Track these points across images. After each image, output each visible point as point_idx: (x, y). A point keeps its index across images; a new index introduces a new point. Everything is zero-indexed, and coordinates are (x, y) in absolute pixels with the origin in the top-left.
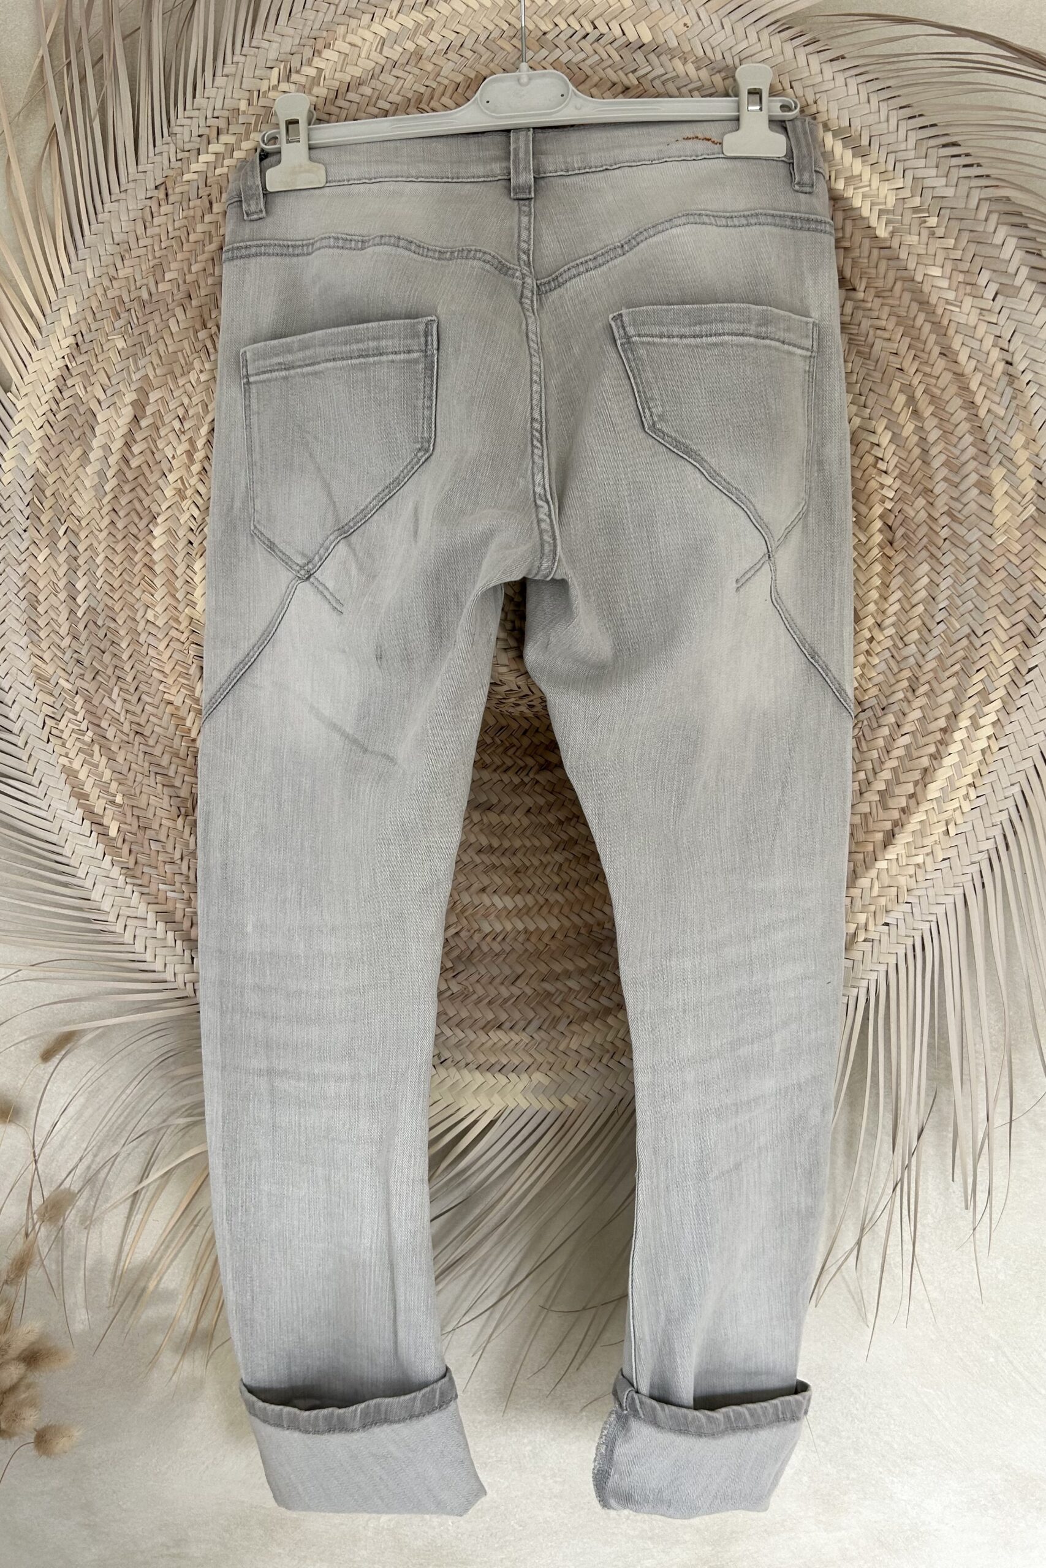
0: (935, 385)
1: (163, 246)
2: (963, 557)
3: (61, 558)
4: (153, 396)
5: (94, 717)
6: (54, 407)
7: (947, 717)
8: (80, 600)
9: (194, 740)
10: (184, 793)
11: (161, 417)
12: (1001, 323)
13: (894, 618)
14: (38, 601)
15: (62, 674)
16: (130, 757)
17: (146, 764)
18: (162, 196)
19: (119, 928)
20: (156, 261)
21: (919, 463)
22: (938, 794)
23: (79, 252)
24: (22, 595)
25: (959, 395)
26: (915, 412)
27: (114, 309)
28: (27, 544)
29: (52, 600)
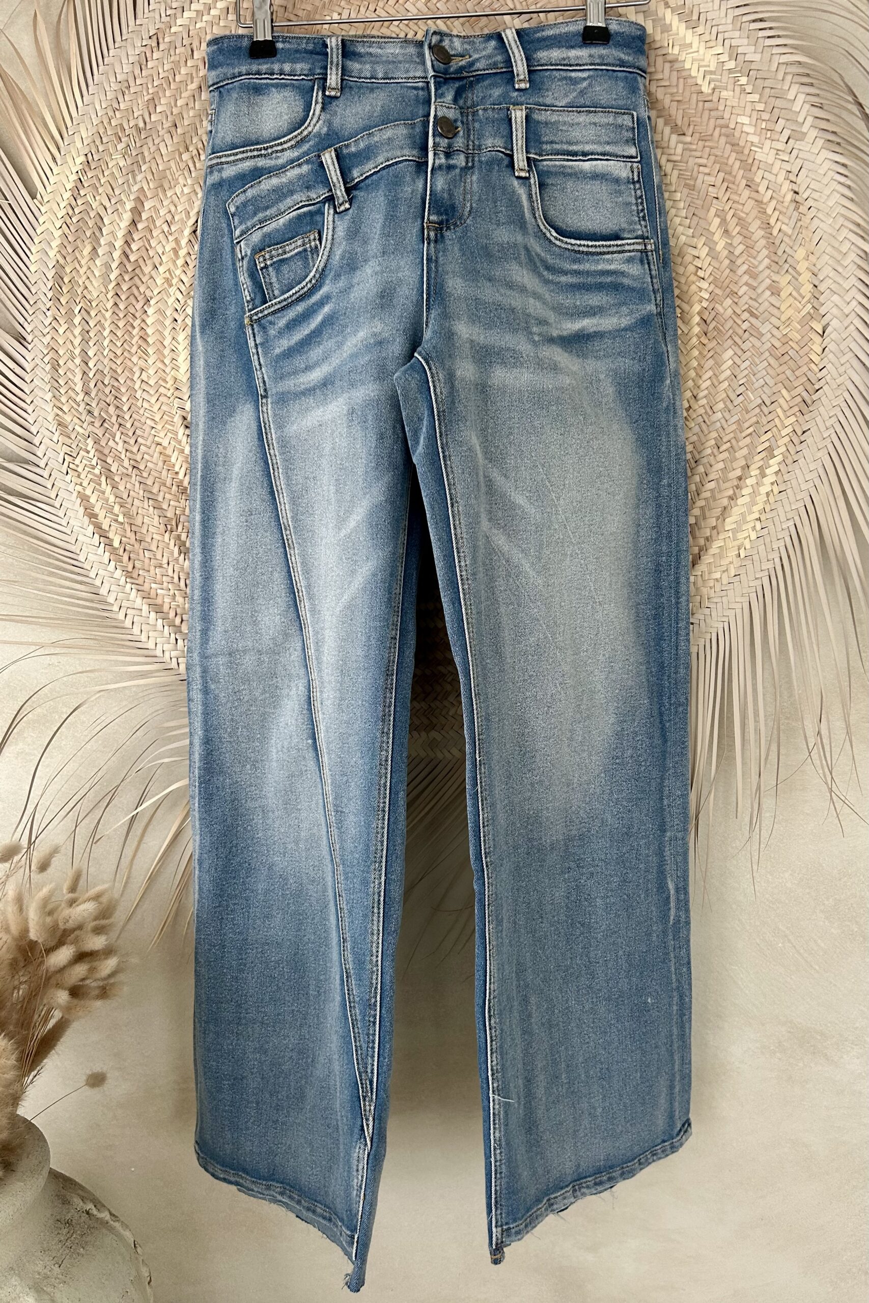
0: (742, 211)
1: (155, 84)
2: (758, 344)
3: (77, 331)
4: (147, 205)
5: (102, 455)
6: (71, 212)
7: (743, 468)
8: (91, 364)
9: (177, 473)
10: (170, 514)
11: (154, 221)
12: (792, 161)
13: (706, 392)
14: (58, 365)
15: (77, 421)
16: (129, 486)
17: (141, 492)
18: (154, 44)
20: (150, 97)
21: (728, 271)
22: (734, 526)
23: (90, 89)
24: (46, 360)
25: (760, 219)
26: (726, 231)
27: (116, 134)
28: (50, 319)
29: (70, 364)
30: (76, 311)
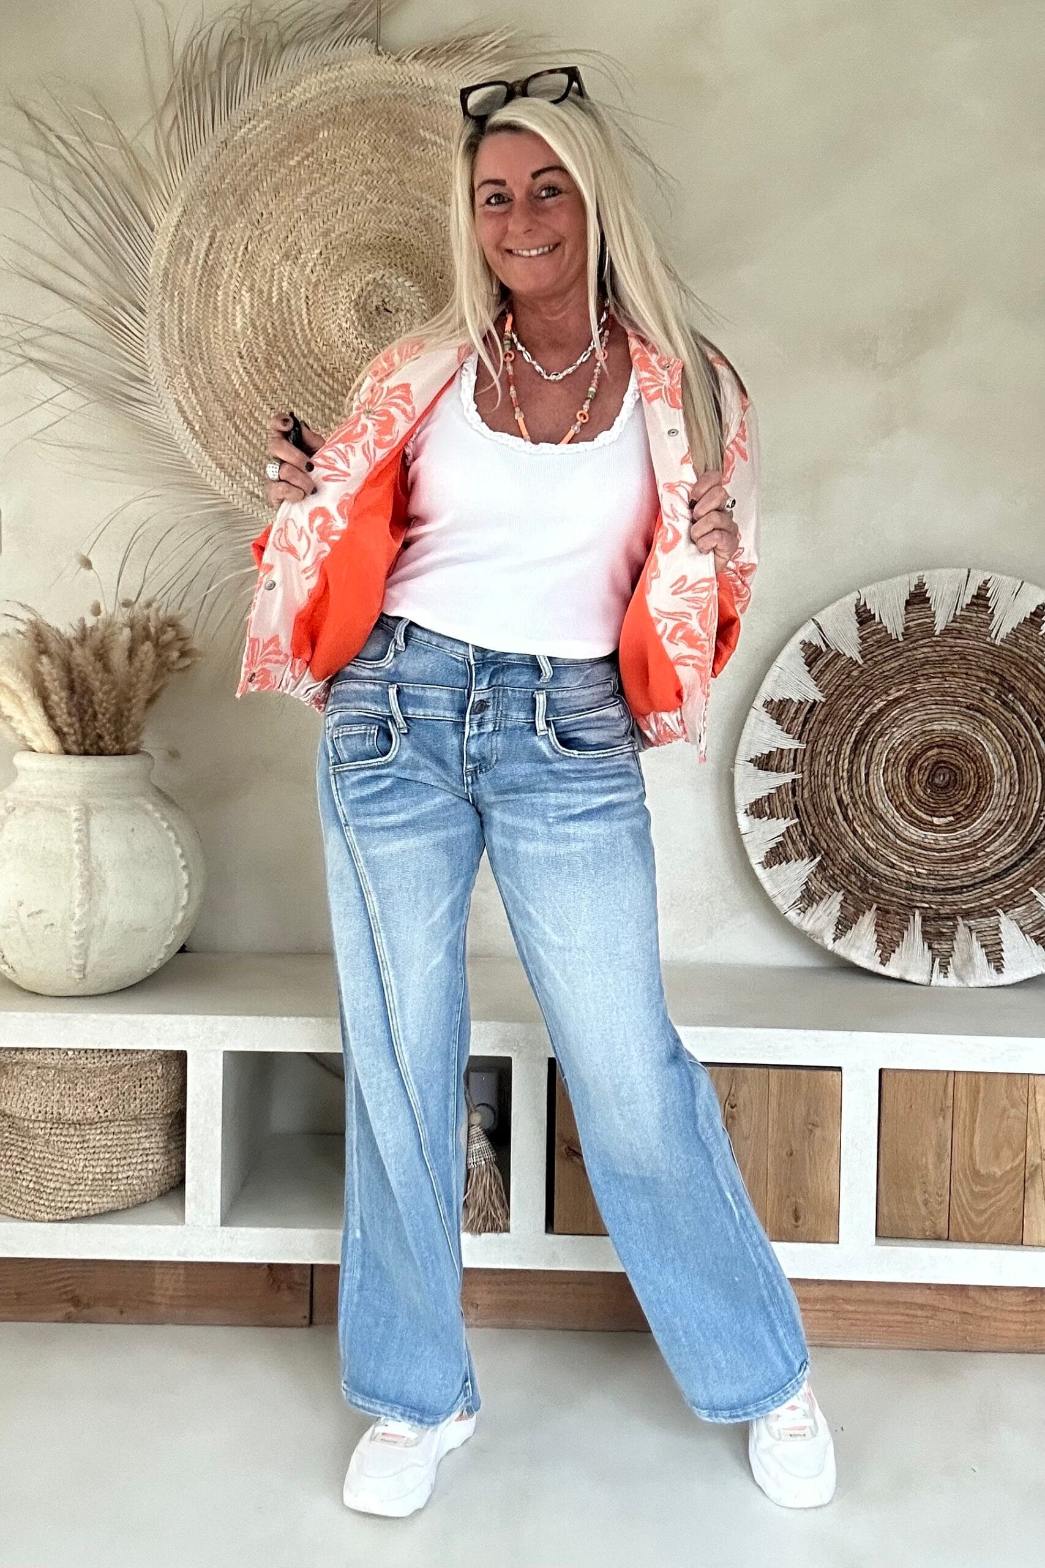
3: (176, 306)
4: (219, 234)
5: (188, 374)
6: (174, 239)
8: (184, 324)
9: (235, 385)
10: (230, 409)
11: (222, 243)
14: (164, 325)
15: (175, 357)
16: (206, 394)
17: (213, 397)
18: (224, 146)
19: (199, 471)
20: (221, 174)
23: (187, 170)
24: (159, 321)
27: (202, 195)
28: (160, 300)
29: (172, 324)
30: (176, 294)
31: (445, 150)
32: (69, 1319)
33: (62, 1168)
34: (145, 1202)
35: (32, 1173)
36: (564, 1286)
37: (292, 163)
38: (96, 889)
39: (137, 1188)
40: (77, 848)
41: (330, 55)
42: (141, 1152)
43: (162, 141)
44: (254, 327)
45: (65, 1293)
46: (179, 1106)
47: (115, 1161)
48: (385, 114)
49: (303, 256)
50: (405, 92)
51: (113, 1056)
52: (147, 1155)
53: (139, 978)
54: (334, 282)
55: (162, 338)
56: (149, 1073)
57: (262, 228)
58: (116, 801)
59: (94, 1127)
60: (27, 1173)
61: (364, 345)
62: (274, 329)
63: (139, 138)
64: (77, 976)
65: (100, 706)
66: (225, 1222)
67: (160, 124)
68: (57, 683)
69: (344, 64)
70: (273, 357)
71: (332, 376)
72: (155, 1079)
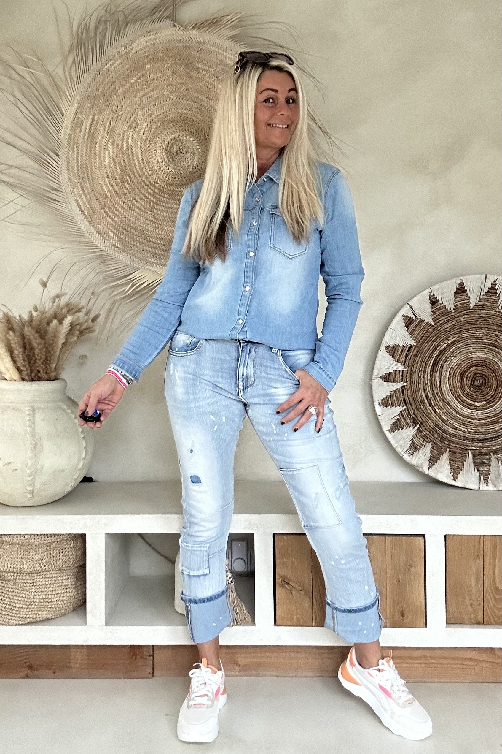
1: (99, 84)
3: (75, 153)
4: (96, 117)
5: (82, 188)
6: (74, 120)
8: (79, 162)
9: (105, 192)
10: (103, 204)
11: (98, 121)
14: (69, 163)
15: (75, 178)
16: (91, 196)
17: (94, 198)
18: (98, 73)
20: (97, 87)
23: (80, 85)
24: (66, 161)
27: (87, 98)
28: (67, 150)
29: (73, 162)
30: (75, 147)
31: (209, 73)
32: (27, 677)
33: (22, 597)
34: (66, 614)
35: (7, 600)
36: (284, 654)
37: (133, 81)
38: (38, 450)
39: (61, 606)
40: (29, 429)
41: (151, 27)
42: (63, 587)
43: (67, 71)
44: (114, 161)
45: (25, 663)
46: (81, 563)
47: (50, 592)
48: (178, 56)
49: (138, 127)
50: (188, 45)
51: (48, 537)
52: (66, 589)
53: (61, 495)
54: (154, 139)
55: (68, 169)
56: (66, 546)
57: (118, 114)
58: (49, 405)
59: (39, 574)
60: (5, 600)
61: (170, 170)
62: (125, 163)
63: (56, 70)
64: (29, 496)
65: (38, 355)
66: (106, 624)
67: (66, 63)
68: (17, 344)
69: (158, 32)
70: (125, 177)
71: (154, 186)
72: (70, 549)
